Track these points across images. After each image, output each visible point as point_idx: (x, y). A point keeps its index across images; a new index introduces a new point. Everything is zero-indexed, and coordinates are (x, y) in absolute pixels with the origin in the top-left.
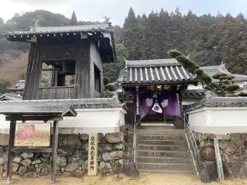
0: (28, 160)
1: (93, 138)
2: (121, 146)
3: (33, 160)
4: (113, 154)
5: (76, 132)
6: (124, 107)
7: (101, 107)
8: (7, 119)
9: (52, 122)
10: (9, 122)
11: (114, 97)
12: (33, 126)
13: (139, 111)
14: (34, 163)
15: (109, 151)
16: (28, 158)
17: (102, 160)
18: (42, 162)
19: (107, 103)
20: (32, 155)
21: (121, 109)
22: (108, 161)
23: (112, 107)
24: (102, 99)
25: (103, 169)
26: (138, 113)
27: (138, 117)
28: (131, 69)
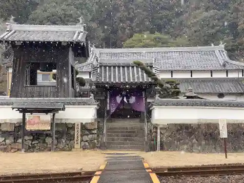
0: (29, 141)
1: (78, 125)
2: (95, 132)
3: (32, 141)
4: (90, 136)
5: (64, 122)
6: (98, 105)
7: (82, 105)
8: (21, 112)
9: (52, 114)
10: (22, 114)
11: (91, 97)
12: (39, 117)
13: (109, 106)
14: (33, 143)
15: (87, 135)
16: (29, 140)
17: (83, 141)
18: (39, 142)
19: (85, 101)
20: (32, 138)
21: (96, 106)
22: (87, 141)
23: (89, 105)
24: (82, 98)
25: (83, 146)
26: (108, 109)
27: (108, 112)
28: (103, 68)
